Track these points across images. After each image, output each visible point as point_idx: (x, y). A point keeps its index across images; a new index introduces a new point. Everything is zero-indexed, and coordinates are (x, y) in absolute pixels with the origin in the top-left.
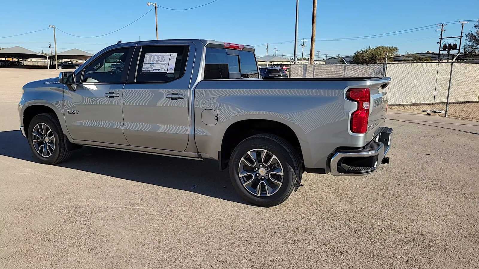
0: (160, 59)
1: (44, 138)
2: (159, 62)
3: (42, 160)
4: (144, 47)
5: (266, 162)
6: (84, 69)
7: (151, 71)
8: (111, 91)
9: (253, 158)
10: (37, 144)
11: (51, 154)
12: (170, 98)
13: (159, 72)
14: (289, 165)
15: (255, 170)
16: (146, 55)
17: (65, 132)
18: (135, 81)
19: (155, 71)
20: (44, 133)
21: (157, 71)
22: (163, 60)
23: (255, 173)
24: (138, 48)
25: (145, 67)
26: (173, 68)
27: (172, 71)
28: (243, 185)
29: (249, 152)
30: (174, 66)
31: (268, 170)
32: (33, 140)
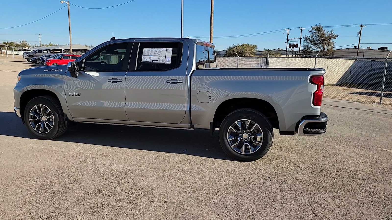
0: (157, 52)
1: (41, 117)
2: (156, 55)
3: (39, 136)
4: (141, 43)
5: (249, 128)
6: (85, 59)
7: (150, 62)
8: (113, 77)
9: (239, 126)
10: (33, 123)
11: (49, 131)
12: (169, 83)
13: (158, 62)
14: (268, 130)
15: (239, 135)
16: (144, 49)
17: (65, 112)
18: (136, 70)
19: (154, 62)
20: (42, 113)
21: (156, 62)
22: (160, 53)
23: (240, 138)
24: (137, 44)
25: (144, 59)
26: (170, 60)
27: (169, 62)
28: (231, 146)
29: (236, 122)
30: (171, 58)
31: (250, 135)
32: (30, 120)
